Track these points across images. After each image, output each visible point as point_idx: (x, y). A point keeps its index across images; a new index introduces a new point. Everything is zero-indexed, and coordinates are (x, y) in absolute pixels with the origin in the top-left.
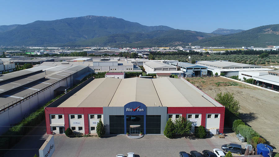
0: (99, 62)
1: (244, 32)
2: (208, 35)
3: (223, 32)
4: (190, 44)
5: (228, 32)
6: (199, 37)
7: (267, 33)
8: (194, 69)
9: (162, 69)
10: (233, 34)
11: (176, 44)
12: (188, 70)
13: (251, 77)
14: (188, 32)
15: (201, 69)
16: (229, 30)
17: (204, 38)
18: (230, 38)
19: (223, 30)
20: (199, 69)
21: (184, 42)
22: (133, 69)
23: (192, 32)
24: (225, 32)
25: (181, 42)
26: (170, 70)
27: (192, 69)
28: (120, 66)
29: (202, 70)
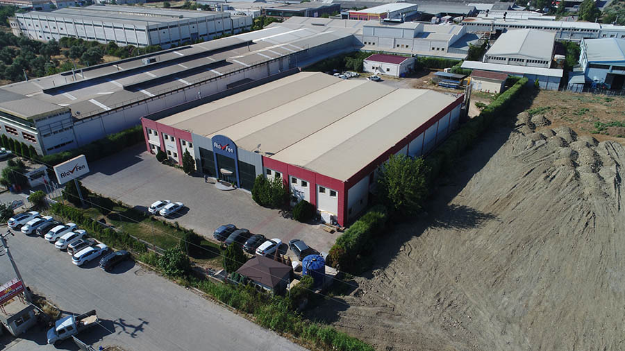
0: (374, 27)
8: (614, 68)
9: (507, 59)
12: (591, 70)
22: (446, 50)
26: (529, 64)
27: (607, 67)
28: (417, 40)
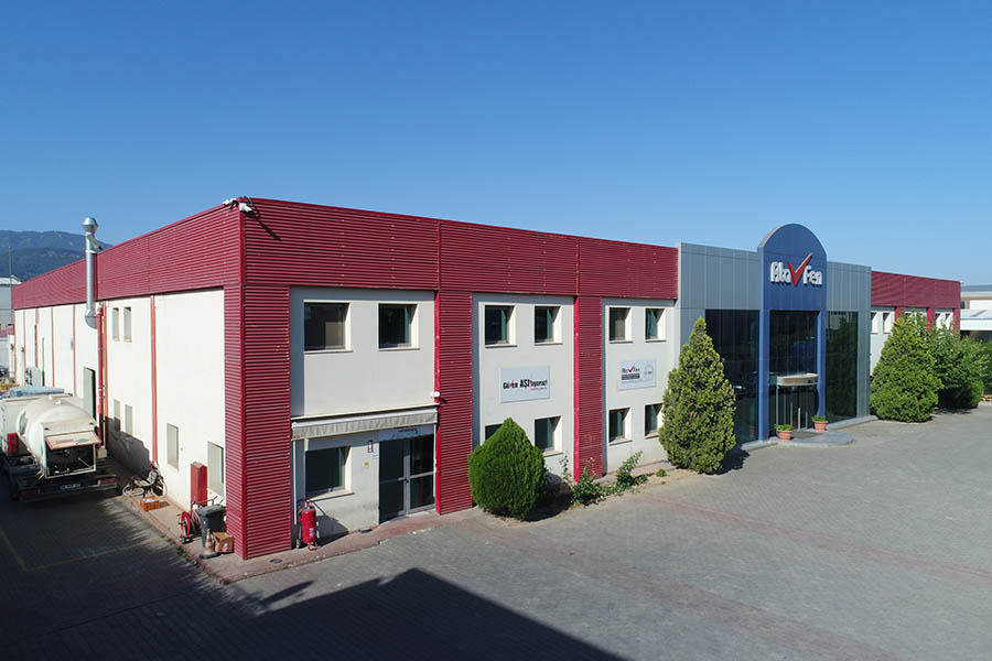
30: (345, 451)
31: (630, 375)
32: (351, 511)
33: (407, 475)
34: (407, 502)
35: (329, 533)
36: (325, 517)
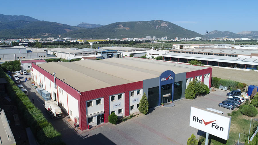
1: (104, 27)
2: (74, 28)
3: (86, 26)
4: (60, 36)
5: (90, 26)
6: (67, 30)
7: (120, 28)
8: (108, 53)
9: (82, 54)
10: (95, 28)
11: (45, 35)
12: (103, 54)
13: (159, 55)
14: (54, 24)
15: (113, 52)
16: (91, 25)
17: (72, 30)
18: (95, 31)
19: (86, 24)
20: (111, 52)
21: (53, 34)
22: (46, 56)
23: (59, 24)
24: (88, 26)
25: (50, 34)
26: (89, 54)
27: (106, 53)
28: (29, 54)
29: (114, 54)
30: (93, 118)
31: (134, 101)
32: (93, 124)
33: (101, 119)
34: (101, 122)
35: (91, 127)
36: (91, 125)
